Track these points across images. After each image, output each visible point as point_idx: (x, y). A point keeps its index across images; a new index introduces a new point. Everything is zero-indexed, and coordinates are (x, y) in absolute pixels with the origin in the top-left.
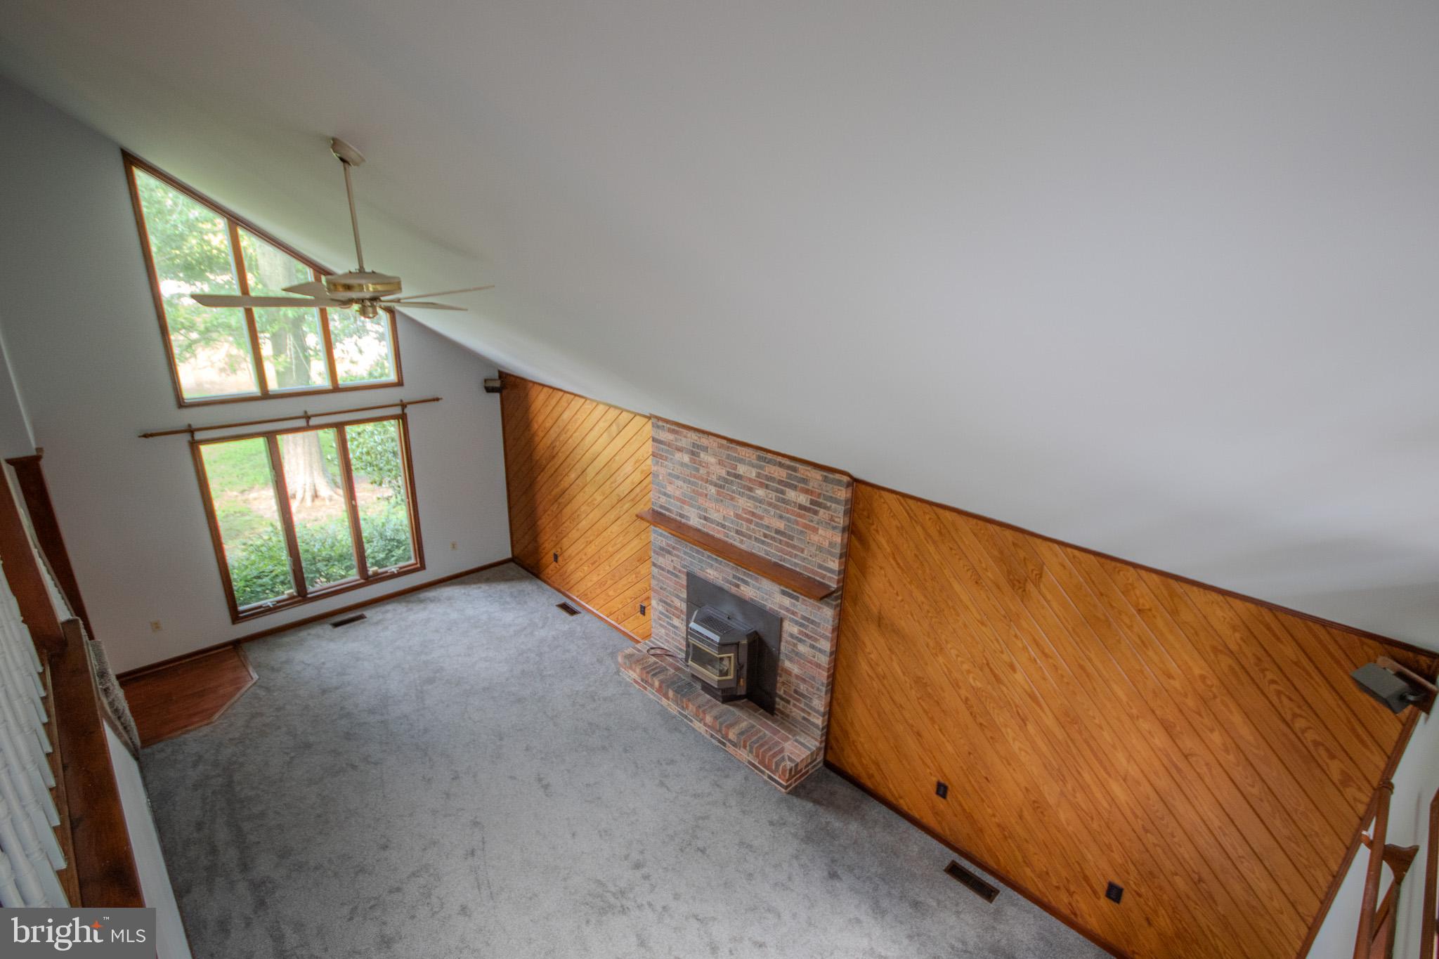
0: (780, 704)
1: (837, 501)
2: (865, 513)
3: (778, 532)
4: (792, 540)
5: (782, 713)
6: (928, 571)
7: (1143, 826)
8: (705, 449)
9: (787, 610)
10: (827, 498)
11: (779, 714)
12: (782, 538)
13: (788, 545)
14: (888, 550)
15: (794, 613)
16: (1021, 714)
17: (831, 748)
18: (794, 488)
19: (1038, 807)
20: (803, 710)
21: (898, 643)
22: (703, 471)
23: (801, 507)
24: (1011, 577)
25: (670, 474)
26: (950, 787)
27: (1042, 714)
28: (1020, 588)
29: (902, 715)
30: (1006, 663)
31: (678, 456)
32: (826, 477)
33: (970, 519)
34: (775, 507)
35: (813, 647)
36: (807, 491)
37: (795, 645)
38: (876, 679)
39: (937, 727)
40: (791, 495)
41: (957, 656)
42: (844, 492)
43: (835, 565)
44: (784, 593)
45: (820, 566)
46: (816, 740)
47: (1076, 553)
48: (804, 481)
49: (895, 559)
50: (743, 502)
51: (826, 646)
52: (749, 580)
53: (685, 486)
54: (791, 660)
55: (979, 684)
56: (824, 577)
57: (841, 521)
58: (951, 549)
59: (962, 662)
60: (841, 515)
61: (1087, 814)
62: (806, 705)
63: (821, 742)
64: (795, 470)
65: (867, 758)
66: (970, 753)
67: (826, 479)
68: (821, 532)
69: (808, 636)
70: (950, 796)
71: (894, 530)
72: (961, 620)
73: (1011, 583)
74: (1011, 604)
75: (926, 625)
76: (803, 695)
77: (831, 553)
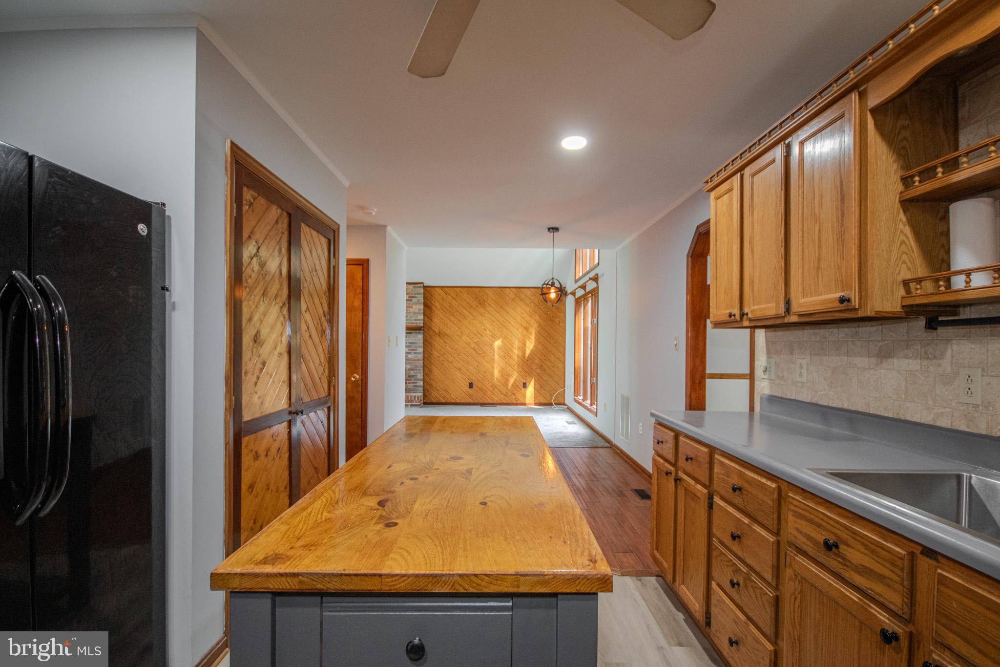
1: (420, 294)
2: (430, 296)
6: (454, 310)
7: (528, 360)
10: (415, 294)
14: (439, 307)
17: (426, 395)
20: (413, 383)
24: (480, 302)
28: (483, 305)
29: (453, 365)
30: (483, 329)
33: (466, 288)
35: (415, 353)
38: (441, 356)
39: (466, 363)
41: (468, 334)
42: (421, 290)
43: (421, 317)
45: (415, 320)
47: (496, 289)
49: (442, 310)
51: (421, 350)
55: (476, 340)
56: (417, 323)
57: (421, 300)
58: (461, 299)
59: (470, 336)
60: (421, 298)
62: (414, 379)
65: (441, 391)
66: (477, 367)
67: (414, 287)
68: (414, 307)
69: (412, 350)
70: (474, 386)
71: (441, 300)
72: (468, 321)
73: (480, 304)
74: (482, 310)
75: (456, 328)
76: (413, 376)
77: (419, 313)
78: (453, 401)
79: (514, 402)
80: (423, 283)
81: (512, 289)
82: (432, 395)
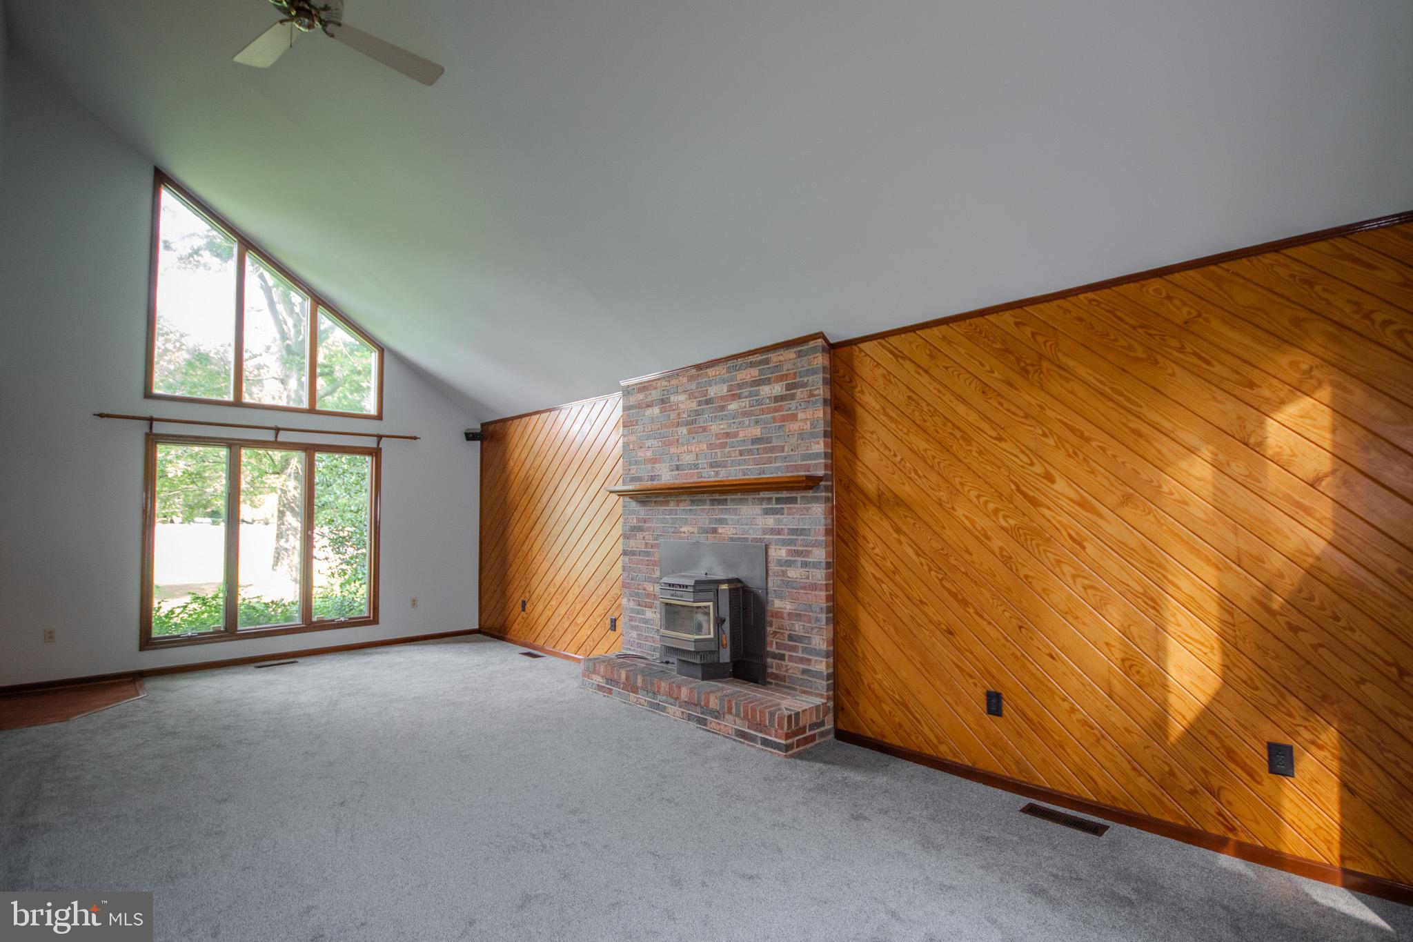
0: (773, 665)
1: (813, 372)
2: (847, 378)
3: (754, 442)
4: (770, 443)
5: (776, 677)
6: (925, 409)
7: (1288, 624)
8: (675, 390)
9: (772, 531)
10: (803, 374)
11: (773, 681)
12: (758, 447)
13: (767, 450)
14: (877, 407)
15: (779, 532)
16: (1074, 535)
17: (843, 709)
18: (768, 382)
19: (1131, 666)
20: (802, 660)
21: (905, 516)
22: (673, 416)
23: (778, 399)
24: (1022, 364)
25: (640, 438)
26: (1004, 695)
27: (1101, 522)
28: (1035, 372)
29: (924, 613)
30: (1039, 475)
31: (648, 413)
32: (800, 351)
33: (961, 323)
34: (750, 414)
35: (805, 565)
36: (781, 379)
37: (784, 573)
38: (886, 580)
39: (971, 610)
40: (766, 390)
41: (978, 497)
42: (820, 358)
43: (819, 447)
44: (767, 512)
45: (804, 457)
46: (821, 696)
47: (1091, 295)
48: (778, 367)
49: (886, 415)
50: (717, 427)
51: (820, 554)
52: (726, 517)
53: (656, 442)
54: (781, 598)
55: (1012, 522)
56: (808, 467)
57: (821, 391)
58: (947, 368)
59: (986, 503)
60: (820, 384)
61: (1202, 644)
62: (805, 650)
63: (828, 698)
64: (767, 362)
65: (890, 701)
66: (1020, 627)
67: (800, 355)
68: (801, 416)
69: (798, 553)
70: (1007, 708)
71: (881, 382)
72: (974, 448)
73: (1024, 372)
74: (1029, 397)
75: (934, 478)
76: (799, 639)
77: (814, 435)
78: (928, 751)
79: (1216, 829)
80: (820, 335)
81: (1177, 277)
82: (861, 708)
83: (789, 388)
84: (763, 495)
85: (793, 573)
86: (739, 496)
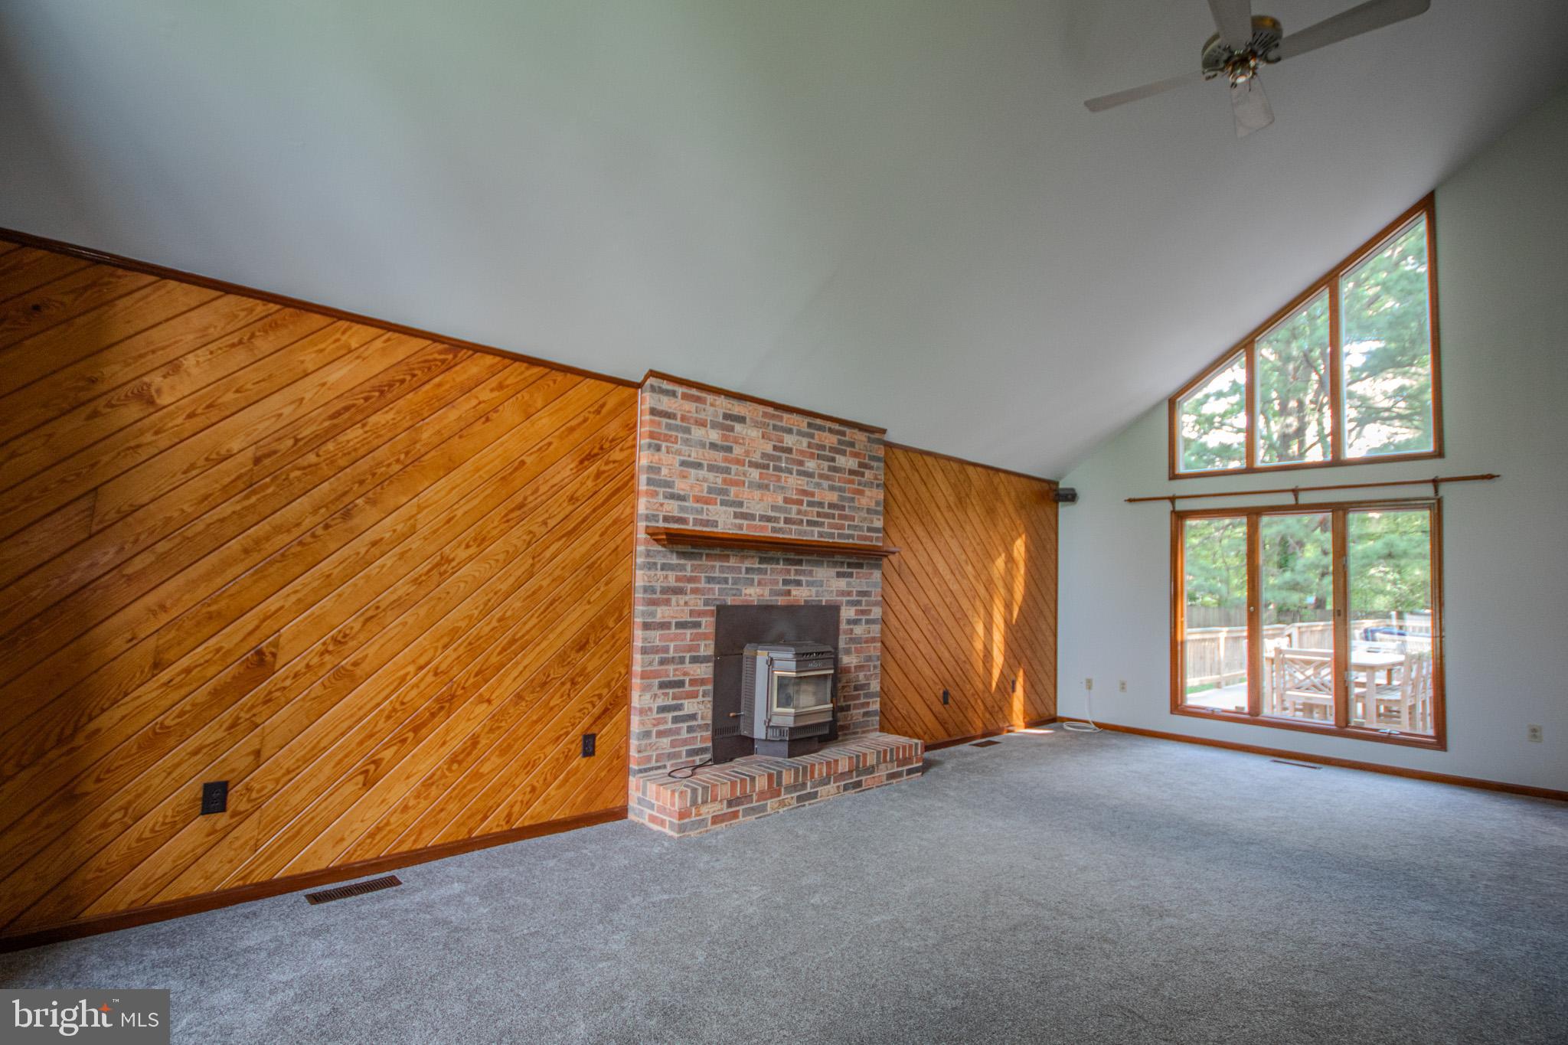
3: (831, 506)
5: (843, 728)
8: (741, 420)
9: (843, 593)
12: (834, 512)
13: (840, 517)
15: (849, 594)
18: (843, 453)
20: (863, 705)
21: (913, 582)
22: (738, 451)
23: (852, 472)
25: (683, 463)
26: (949, 690)
31: (698, 433)
34: (827, 478)
36: (855, 455)
37: (852, 630)
40: (842, 461)
44: (839, 575)
45: (869, 530)
46: (875, 730)
48: (852, 444)
50: (793, 481)
51: (878, 612)
53: (711, 476)
56: (872, 539)
64: (843, 434)
67: (869, 441)
73: (961, 502)
74: (962, 516)
76: (862, 687)
81: (1001, 475)
83: (861, 465)
84: (838, 558)
85: (858, 630)
86: (815, 558)
